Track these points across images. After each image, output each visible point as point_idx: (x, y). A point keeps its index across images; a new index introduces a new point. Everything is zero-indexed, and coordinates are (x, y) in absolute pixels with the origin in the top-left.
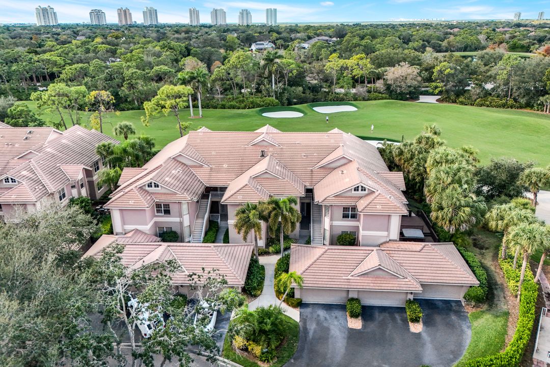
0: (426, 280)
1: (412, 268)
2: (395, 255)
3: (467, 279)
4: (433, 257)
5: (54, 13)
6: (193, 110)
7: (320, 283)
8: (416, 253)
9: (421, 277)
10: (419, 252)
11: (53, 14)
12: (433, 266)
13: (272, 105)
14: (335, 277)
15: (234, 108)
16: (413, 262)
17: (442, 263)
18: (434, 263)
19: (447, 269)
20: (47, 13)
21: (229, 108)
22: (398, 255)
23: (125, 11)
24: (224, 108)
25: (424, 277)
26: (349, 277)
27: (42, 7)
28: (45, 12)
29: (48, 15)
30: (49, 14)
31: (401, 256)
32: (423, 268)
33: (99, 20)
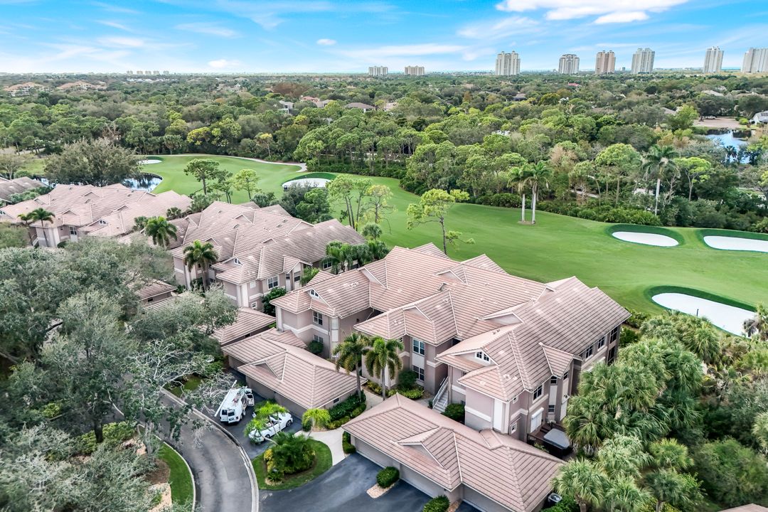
0: (470, 483)
1: (468, 463)
2: (462, 443)
3: (515, 503)
4: (500, 462)
5: (518, 60)
6: (536, 213)
7: (368, 436)
8: (486, 450)
9: (468, 477)
10: (490, 450)
11: (516, 61)
12: (492, 472)
13: (644, 221)
14: (384, 438)
15: (587, 218)
16: (475, 458)
17: (505, 474)
18: (496, 469)
19: (504, 483)
20: (510, 60)
21: (581, 217)
22: (465, 444)
23: (607, 55)
24: (576, 216)
25: (471, 479)
26: (396, 443)
27: (505, 53)
28: (508, 58)
29: (510, 62)
30: (512, 61)
31: (468, 446)
32: (479, 469)
33: (569, 69)
